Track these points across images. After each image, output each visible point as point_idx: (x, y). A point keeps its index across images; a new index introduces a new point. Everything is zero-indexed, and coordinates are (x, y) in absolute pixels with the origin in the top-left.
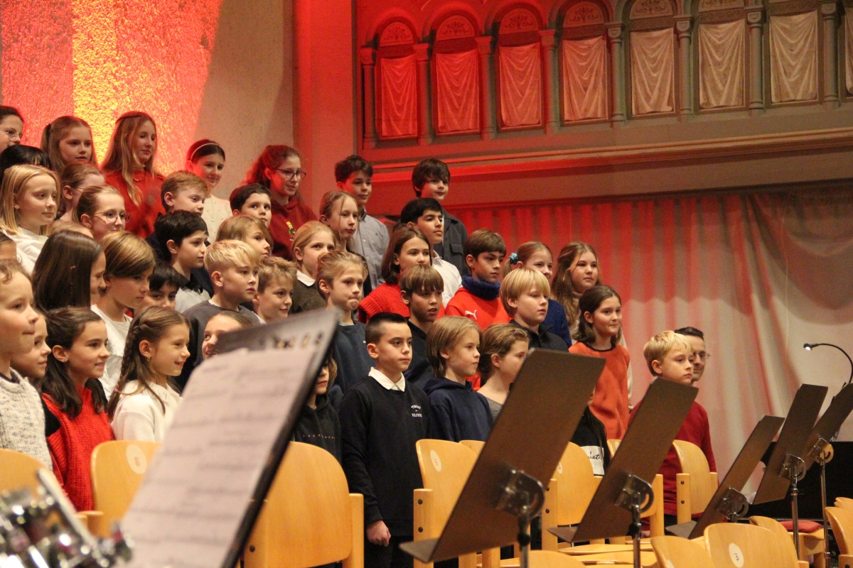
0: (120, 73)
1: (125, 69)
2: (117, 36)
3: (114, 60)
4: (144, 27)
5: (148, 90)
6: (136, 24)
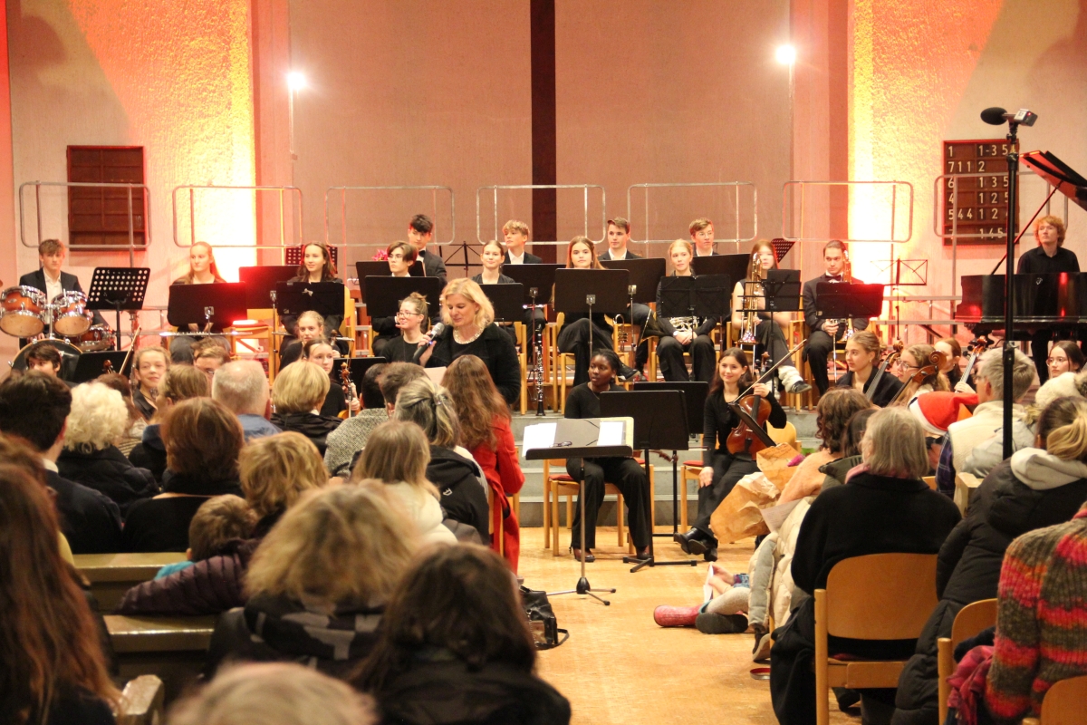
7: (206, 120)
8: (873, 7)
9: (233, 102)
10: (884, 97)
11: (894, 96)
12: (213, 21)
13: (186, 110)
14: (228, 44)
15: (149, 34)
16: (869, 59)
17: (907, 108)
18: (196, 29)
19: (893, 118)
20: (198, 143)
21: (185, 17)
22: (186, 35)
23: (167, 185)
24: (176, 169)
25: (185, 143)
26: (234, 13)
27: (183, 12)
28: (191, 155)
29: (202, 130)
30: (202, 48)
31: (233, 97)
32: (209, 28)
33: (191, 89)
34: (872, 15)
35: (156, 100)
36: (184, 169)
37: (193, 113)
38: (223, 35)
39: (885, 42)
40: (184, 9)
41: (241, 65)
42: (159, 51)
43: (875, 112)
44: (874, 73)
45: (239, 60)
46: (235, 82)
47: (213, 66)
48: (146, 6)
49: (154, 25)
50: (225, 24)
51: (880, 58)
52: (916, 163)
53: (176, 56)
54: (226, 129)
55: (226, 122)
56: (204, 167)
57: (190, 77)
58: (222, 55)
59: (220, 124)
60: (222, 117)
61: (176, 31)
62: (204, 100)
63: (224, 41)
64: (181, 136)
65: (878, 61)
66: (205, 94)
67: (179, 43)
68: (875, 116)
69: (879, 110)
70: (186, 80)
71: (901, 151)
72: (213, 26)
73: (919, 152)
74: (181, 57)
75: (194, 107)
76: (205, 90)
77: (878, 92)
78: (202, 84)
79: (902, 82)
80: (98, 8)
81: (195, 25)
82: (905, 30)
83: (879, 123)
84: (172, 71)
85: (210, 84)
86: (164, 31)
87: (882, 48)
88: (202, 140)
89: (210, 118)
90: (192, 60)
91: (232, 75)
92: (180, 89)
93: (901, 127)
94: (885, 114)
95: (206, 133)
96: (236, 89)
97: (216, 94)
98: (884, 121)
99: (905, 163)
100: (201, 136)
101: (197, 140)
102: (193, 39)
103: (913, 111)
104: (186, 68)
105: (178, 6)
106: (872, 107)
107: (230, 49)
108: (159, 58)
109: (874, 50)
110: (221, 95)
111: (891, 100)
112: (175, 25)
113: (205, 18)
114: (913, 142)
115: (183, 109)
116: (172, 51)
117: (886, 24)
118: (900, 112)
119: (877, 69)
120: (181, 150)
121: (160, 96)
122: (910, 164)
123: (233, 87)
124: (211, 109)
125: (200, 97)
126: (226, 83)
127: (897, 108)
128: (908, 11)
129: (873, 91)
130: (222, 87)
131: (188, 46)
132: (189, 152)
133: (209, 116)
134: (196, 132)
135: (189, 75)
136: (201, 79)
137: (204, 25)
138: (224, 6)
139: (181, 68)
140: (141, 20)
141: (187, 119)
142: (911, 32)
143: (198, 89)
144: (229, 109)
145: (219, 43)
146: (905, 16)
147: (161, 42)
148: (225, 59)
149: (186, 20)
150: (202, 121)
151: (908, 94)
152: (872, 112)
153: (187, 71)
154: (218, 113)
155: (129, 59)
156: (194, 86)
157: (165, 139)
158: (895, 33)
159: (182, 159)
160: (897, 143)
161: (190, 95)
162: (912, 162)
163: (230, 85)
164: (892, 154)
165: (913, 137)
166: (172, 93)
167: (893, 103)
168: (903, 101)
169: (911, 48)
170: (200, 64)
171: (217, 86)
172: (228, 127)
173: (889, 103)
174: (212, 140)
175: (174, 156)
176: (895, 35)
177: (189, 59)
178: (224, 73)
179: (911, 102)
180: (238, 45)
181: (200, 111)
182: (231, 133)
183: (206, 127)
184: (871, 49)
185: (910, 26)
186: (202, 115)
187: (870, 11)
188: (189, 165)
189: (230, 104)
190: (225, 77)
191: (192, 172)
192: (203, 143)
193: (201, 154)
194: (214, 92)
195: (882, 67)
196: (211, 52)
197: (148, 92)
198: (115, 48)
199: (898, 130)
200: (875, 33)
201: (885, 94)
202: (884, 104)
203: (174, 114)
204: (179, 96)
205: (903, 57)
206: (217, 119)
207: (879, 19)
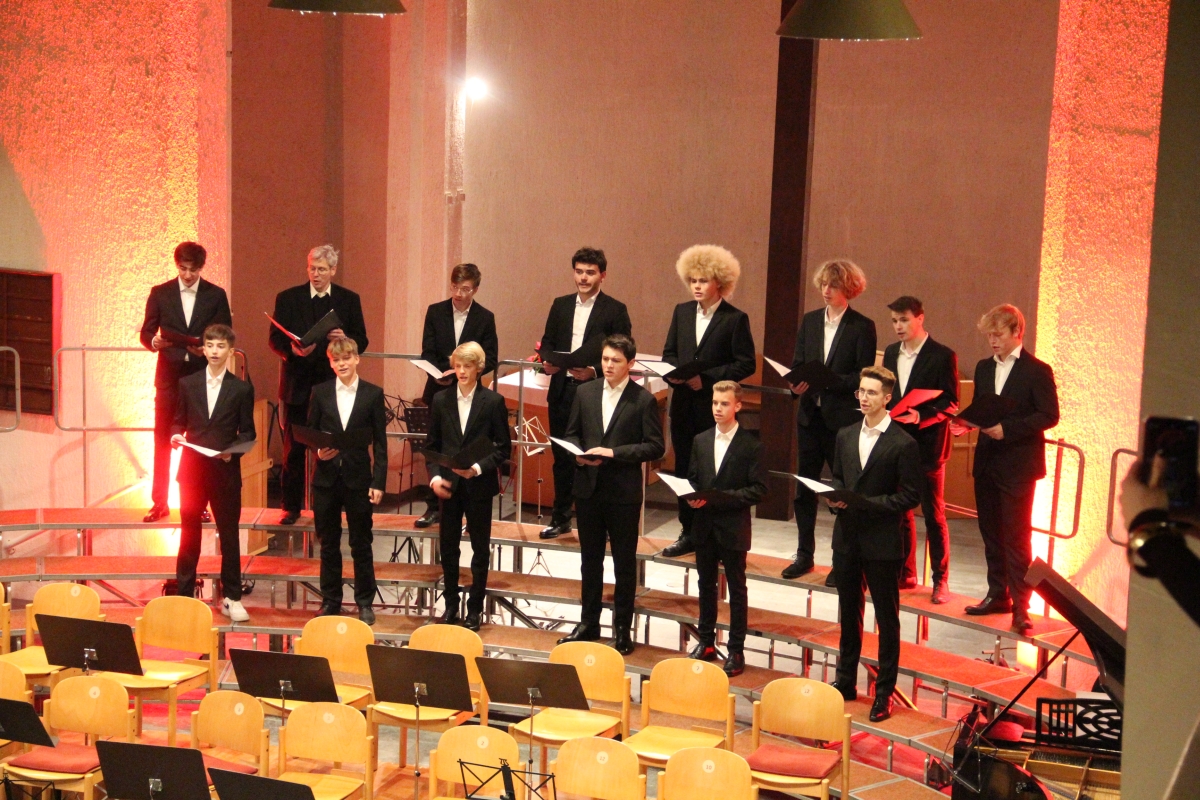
0: (1068, 275)
1: (1073, 271)
2: (1065, 245)
3: (1061, 265)
4: (1112, 231)
5: (1113, 284)
6: (1100, 231)
7: (136, 243)
8: (1070, 152)
9: (171, 220)
10: (1078, 295)
11: (1095, 295)
12: (146, 108)
13: (112, 228)
14: (165, 141)
15: (68, 121)
16: (1060, 234)
17: (1113, 315)
18: (126, 117)
19: (1091, 329)
20: (125, 274)
21: (113, 101)
22: (113, 125)
23: (87, 326)
24: (98, 307)
25: (110, 272)
26: (175, 98)
27: (110, 93)
28: (117, 290)
29: (131, 257)
30: (132, 144)
31: (170, 215)
32: (142, 117)
33: (118, 199)
34: (1068, 166)
35: (76, 210)
36: (108, 308)
37: (120, 232)
38: (159, 127)
39: (1086, 209)
40: (112, 89)
41: (185, 170)
42: (80, 145)
43: (1060, 316)
44: (1065, 256)
45: (181, 164)
46: (175, 194)
47: (146, 170)
48: (65, 81)
49: (74, 109)
50: (162, 113)
51: (1076, 232)
52: (1122, 402)
53: (101, 153)
54: (161, 258)
55: (161, 248)
56: (132, 307)
57: (118, 183)
58: (157, 156)
59: (153, 250)
60: (157, 242)
61: (101, 118)
62: (134, 215)
63: (160, 137)
64: (104, 262)
65: (1072, 238)
66: (135, 207)
67: (104, 135)
68: (1060, 323)
69: (1069, 314)
70: (113, 187)
71: (1100, 381)
72: (147, 115)
73: (1129, 386)
74: (107, 155)
75: (122, 224)
76: (135, 202)
77: (1069, 286)
78: (133, 193)
79: (1108, 273)
80: (7, 81)
81: (124, 111)
82: (1118, 192)
83: (1067, 334)
84: (97, 173)
85: (141, 195)
86: (86, 118)
87: (1082, 221)
88: (131, 270)
89: (141, 241)
90: (120, 159)
91: (170, 184)
92: (105, 198)
93: (1102, 344)
94: (1078, 322)
95: (135, 261)
96: (175, 203)
97: (149, 209)
98: (1075, 331)
99: (1104, 400)
100: (129, 265)
101: (124, 270)
102: (121, 132)
103: (1122, 321)
104: (112, 170)
105: (104, 84)
106: (1058, 309)
107: (167, 149)
108: (80, 154)
109: (1067, 220)
110: (155, 210)
111: (1088, 301)
112: (100, 111)
113: (138, 103)
114: (1119, 369)
115: (108, 226)
116: (96, 146)
117: (1088, 181)
118: (1100, 321)
119: (1070, 251)
120: (105, 281)
121: (80, 206)
122: (1111, 402)
123: (172, 201)
124: (143, 228)
125: (129, 211)
126: (161, 195)
127: (1097, 314)
128: (1126, 163)
129: (1060, 284)
130: (157, 200)
131: (115, 140)
132: (114, 285)
133: (140, 238)
134: (124, 259)
135: (117, 179)
136: (131, 186)
137: (136, 114)
138: (161, 89)
139: (107, 169)
140: (59, 101)
141: (113, 240)
142: (1129, 198)
143: (127, 200)
144: (165, 230)
145: (153, 139)
146: (1121, 172)
147: (83, 132)
148: (161, 162)
149: (113, 105)
150: (132, 244)
151: (1117, 293)
152: (1057, 315)
153: (113, 174)
154: (151, 235)
155: (44, 153)
156: (122, 196)
157: (86, 265)
158: (1102, 196)
159: (107, 293)
160: (1094, 367)
161: (117, 208)
162: (1115, 401)
163: (168, 197)
164: (1085, 384)
165: (1120, 361)
166: (95, 204)
167: (1093, 306)
168: (1108, 304)
169: (1127, 222)
170: (131, 166)
171: (150, 197)
172: (164, 256)
173: (1084, 305)
174: (143, 271)
175: (96, 289)
176: (1102, 199)
177: (116, 159)
178: (158, 181)
179: (1119, 306)
180: (182, 142)
181: (129, 231)
182: (166, 264)
183: (135, 253)
184: (1063, 219)
185: (1128, 188)
186: (132, 237)
187: (1067, 159)
188: (114, 303)
189: (166, 224)
190: (160, 186)
191: (117, 313)
192: (132, 274)
193: (129, 289)
194: (147, 206)
195: (1077, 247)
196: (144, 150)
197: (66, 199)
198: (26, 137)
199: (1096, 348)
200: (1070, 194)
201: (1080, 290)
202: (1078, 306)
203: (97, 232)
204: (104, 207)
205: (1112, 236)
206: (150, 242)
207: (1079, 173)
